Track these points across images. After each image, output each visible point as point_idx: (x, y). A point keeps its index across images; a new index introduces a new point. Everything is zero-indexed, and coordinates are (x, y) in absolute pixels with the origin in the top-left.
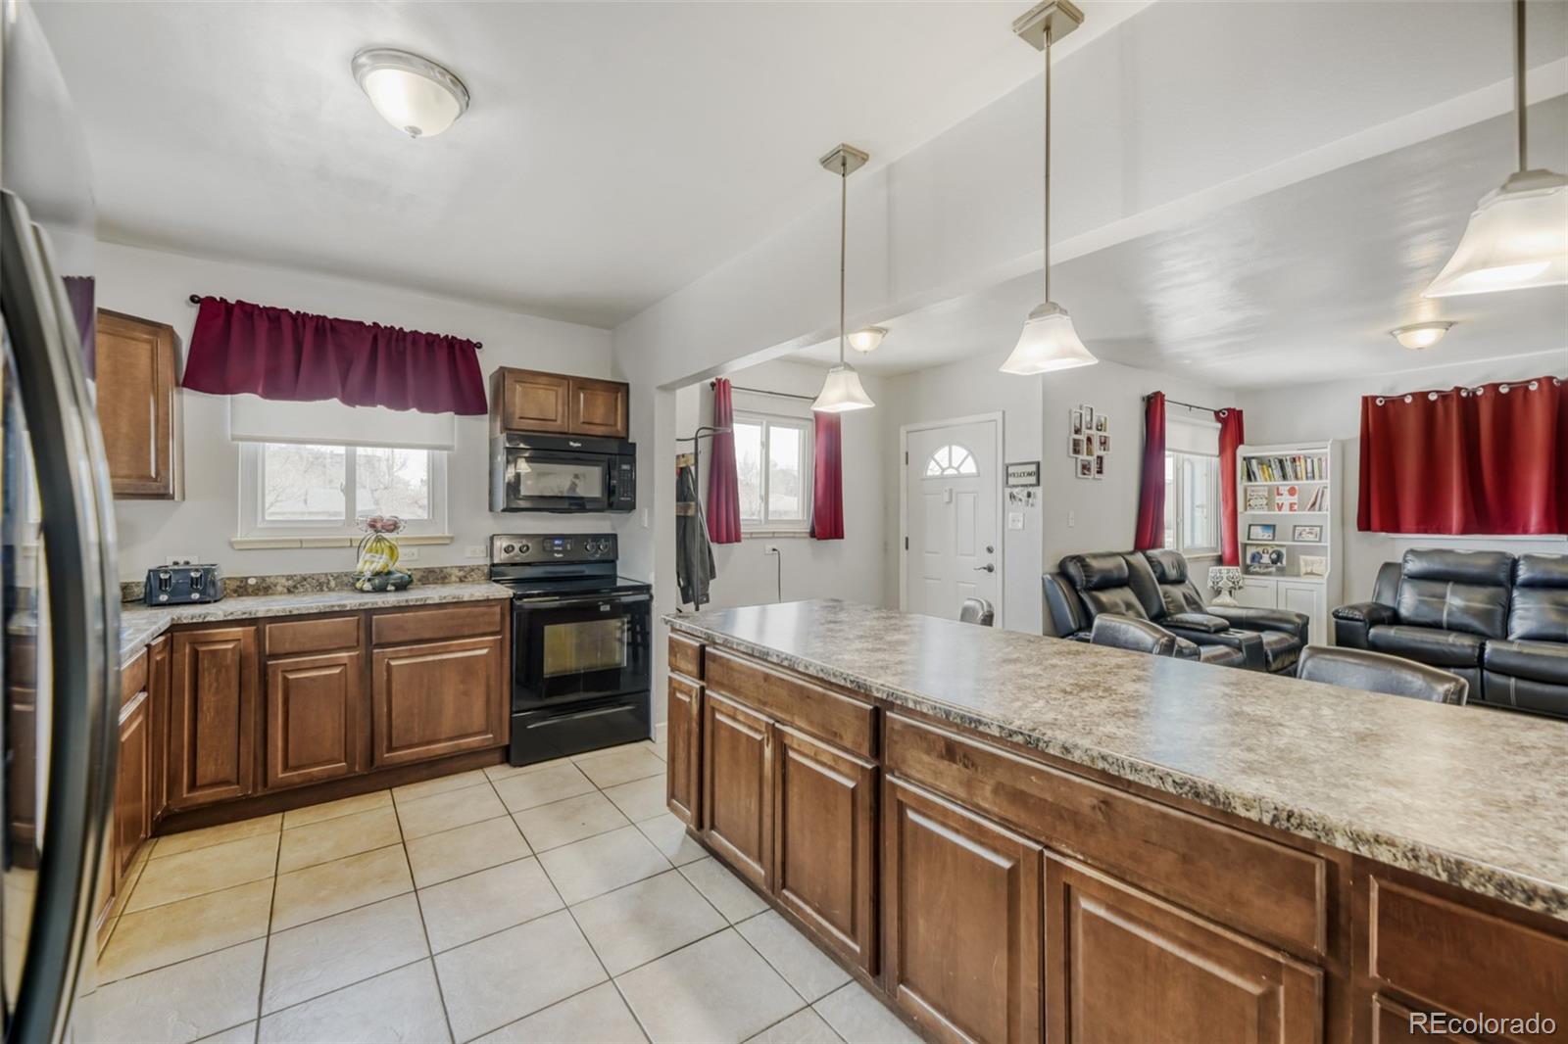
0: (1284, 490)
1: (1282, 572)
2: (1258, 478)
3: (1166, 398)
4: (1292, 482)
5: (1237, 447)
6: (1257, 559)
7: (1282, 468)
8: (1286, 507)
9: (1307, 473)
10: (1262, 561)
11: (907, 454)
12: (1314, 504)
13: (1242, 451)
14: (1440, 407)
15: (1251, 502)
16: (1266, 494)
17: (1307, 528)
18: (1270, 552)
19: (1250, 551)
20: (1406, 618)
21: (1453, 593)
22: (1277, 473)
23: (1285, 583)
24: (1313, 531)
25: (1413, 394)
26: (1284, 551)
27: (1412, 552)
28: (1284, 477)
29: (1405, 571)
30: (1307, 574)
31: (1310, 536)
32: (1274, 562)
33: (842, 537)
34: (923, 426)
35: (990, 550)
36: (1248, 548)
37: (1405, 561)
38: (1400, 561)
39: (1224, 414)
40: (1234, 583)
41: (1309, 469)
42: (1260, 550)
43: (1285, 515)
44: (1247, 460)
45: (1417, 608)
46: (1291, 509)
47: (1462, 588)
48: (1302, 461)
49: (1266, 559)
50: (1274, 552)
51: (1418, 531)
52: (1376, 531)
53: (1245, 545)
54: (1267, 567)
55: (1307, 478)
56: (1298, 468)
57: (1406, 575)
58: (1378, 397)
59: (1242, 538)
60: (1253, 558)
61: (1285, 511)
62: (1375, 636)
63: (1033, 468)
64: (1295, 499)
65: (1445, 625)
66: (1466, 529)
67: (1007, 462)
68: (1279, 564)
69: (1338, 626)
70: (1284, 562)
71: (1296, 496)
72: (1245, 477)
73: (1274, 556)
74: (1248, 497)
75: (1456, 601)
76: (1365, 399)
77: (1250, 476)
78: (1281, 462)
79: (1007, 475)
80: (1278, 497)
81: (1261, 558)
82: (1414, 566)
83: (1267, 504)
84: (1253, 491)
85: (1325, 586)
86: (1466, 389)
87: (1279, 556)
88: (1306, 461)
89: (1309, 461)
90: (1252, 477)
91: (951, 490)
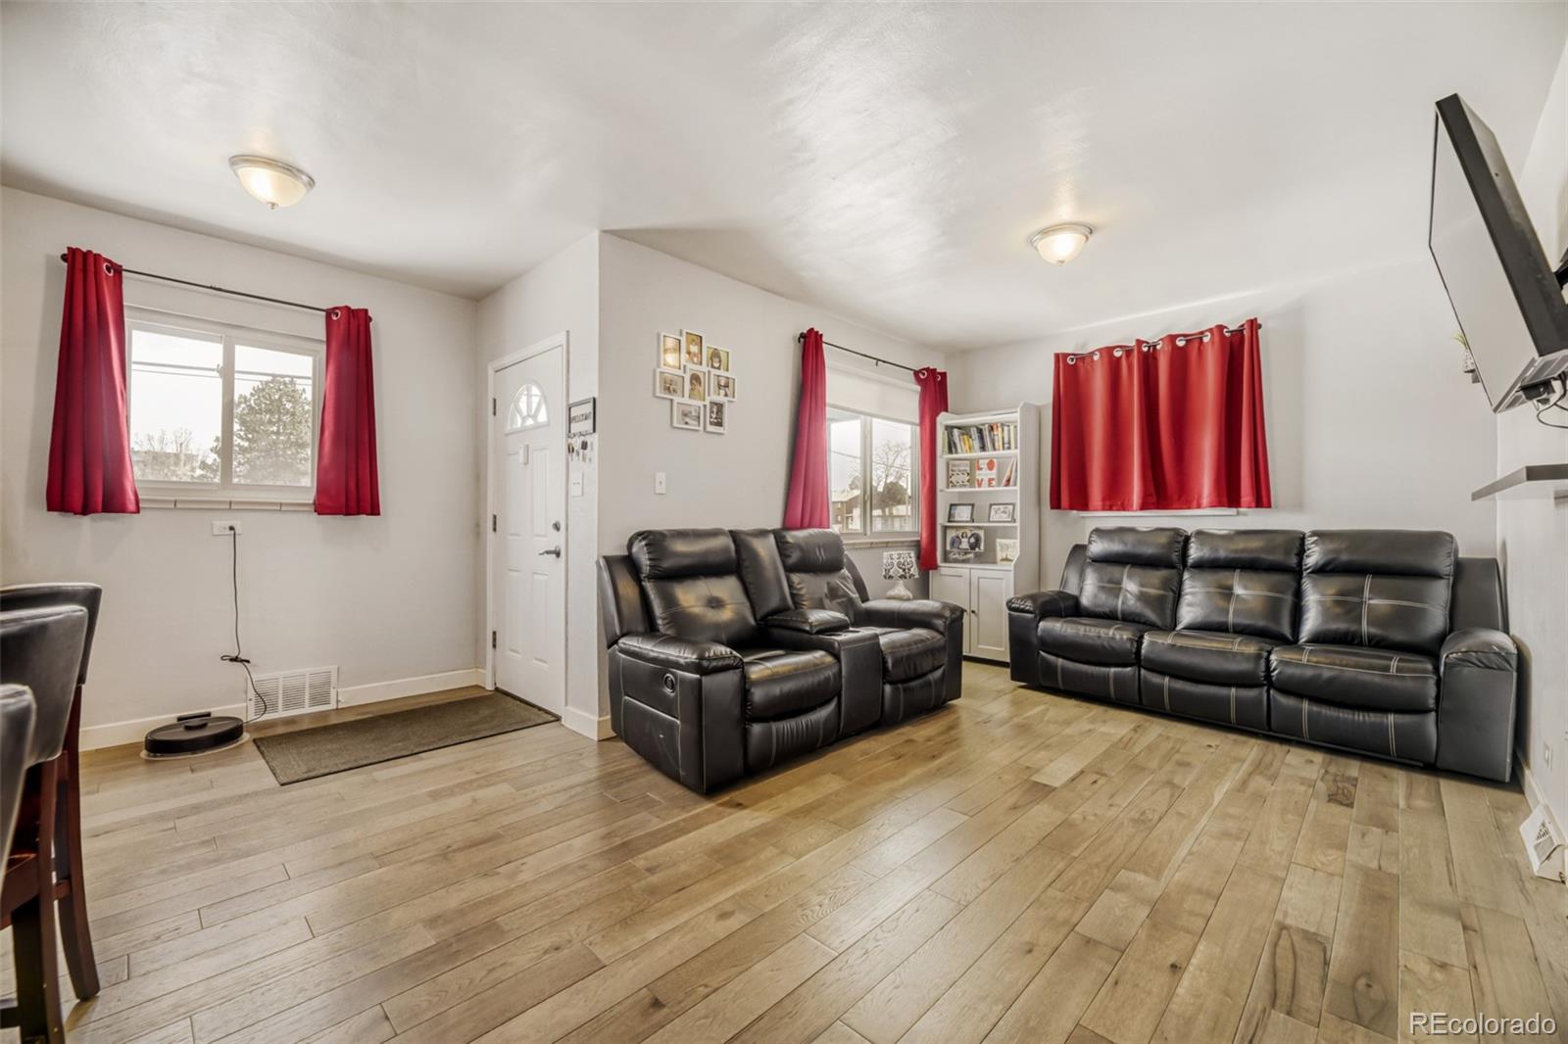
0: (983, 464)
1: (981, 559)
2: (959, 450)
3: (824, 339)
4: (990, 453)
5: (937, 414)
6: (956, 545)
7: (982, 438)
8: (985, 483)
9: (1003, 444)
10: (961, 547)
11: (495, 400)
12: (1008, 481)
13: (943, 419)
14: (1124, 363)
15: (953, 479)
16: (968, 469)
17: (1002, 507)
18: (969, 535)
19: (951, 534)
20: (1086, 609)
21: (1130, 577)
22: (977, 444)
23: (978, 571)
24: (1007, 510)
25: (1100, 350)
26: (981, 533)
27: (1098, 531)
28: (983, 448)
29: (1089, 554)
30: (1003, 560)
31: (1003, 515)
32: (973, 547)
33: (379, 514)
34: (507, 360)
35: (557, 527)
36: (948, 531)
37: (1090, 542)
38: (1086, 543)
39: (924, 374)
40: (904, 570)
41: (1006, 440)
42: (960, 533)
43: (986, 492)
44: (949, 429)
45: (1095, 596)
46: (990, 485)
47: (1138, 571)
48: (1000, 429)
49: (965, 545)
50: (972, 535)
51: (1104, 509)
52: (1065, 509)
53: (945, 528)
54: (966, 553)
55: (1004, 448)
56: (996, 438)
57: (1090, 558)
58: (1070, 355)
59: (941, 519)
60: (953, 543)
61: (985, 488)
62: (1044, 631)
63: (588, 408)
64: (993, 474)
65: (1120, 616)
66: (1145, 506)
67: (571, 402)
68: (977, 549)
69: (1012, 620)
70: (982, 548)
71: (995, 471)
72: (946, 449)
73: (972, 540)
74: (951, 473)
75: (1132, 588)
76: (1057, 356)
77: (951, 447)
78: (980, 431)
79: (570, 420)
80: (978, 472)
81: (960, 543)
82: (1098, 547)
83: (968, 481)
84: (954, 466)
85: (1012, 574)
86: (1148, 343)
87: (978, 539)
88: (1003, 429)
89: (1006, 428)
90: (953, 450)
91: (528, 446)
